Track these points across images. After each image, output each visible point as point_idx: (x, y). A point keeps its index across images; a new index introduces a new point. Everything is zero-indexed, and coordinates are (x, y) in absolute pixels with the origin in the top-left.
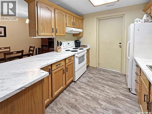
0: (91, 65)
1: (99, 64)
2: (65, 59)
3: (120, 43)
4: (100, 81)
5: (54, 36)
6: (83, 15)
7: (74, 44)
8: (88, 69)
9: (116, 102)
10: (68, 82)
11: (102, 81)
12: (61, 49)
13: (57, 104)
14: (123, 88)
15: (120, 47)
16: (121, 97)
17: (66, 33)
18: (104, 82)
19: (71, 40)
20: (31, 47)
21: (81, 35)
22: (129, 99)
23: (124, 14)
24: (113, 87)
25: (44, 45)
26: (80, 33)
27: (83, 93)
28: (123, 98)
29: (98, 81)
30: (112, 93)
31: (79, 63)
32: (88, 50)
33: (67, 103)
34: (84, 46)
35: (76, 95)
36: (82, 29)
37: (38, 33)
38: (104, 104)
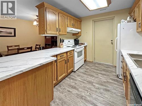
0: (88, 60)
1: (94, 58)
2: (67, 52)
3: (112, 41)
4: (95, 71)
5: (58, 34)
6: (81, 18)
7: (74, 42)
8: (86, 63)
9: (106, 84)
10: (69, 71)
11: (96, 71)
12: (63, 45)
13: (60, 86)
14: (113, 75)
15: (112, 43)
16: (111, 81)
17: (67, 32)
18: (98, 72)
19: (71, 38)
20: (37, 45)
21: (79, 35)
22: (116, 82)
23: (115, 17)
24: (105, 75)
25: (47, 44)
26: (78, 33)
27: (81, 79)
28: (112, 81)
29: (93, 71)
30: (103, 79)
31: (78, 57)
32: (85, 47)
33: (68, 85)
34: (82, 44)
35: (76, 80)
36: (80, 29)
37: (46, 32)
38: (97, 85)
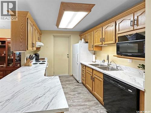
1: (54, 72)
3: (68, 55)
15: (68, 57)
16: (76, 87)
22: (79, 86)
24: (70, 84)
30: (71, 87)
37: (27, 48)
